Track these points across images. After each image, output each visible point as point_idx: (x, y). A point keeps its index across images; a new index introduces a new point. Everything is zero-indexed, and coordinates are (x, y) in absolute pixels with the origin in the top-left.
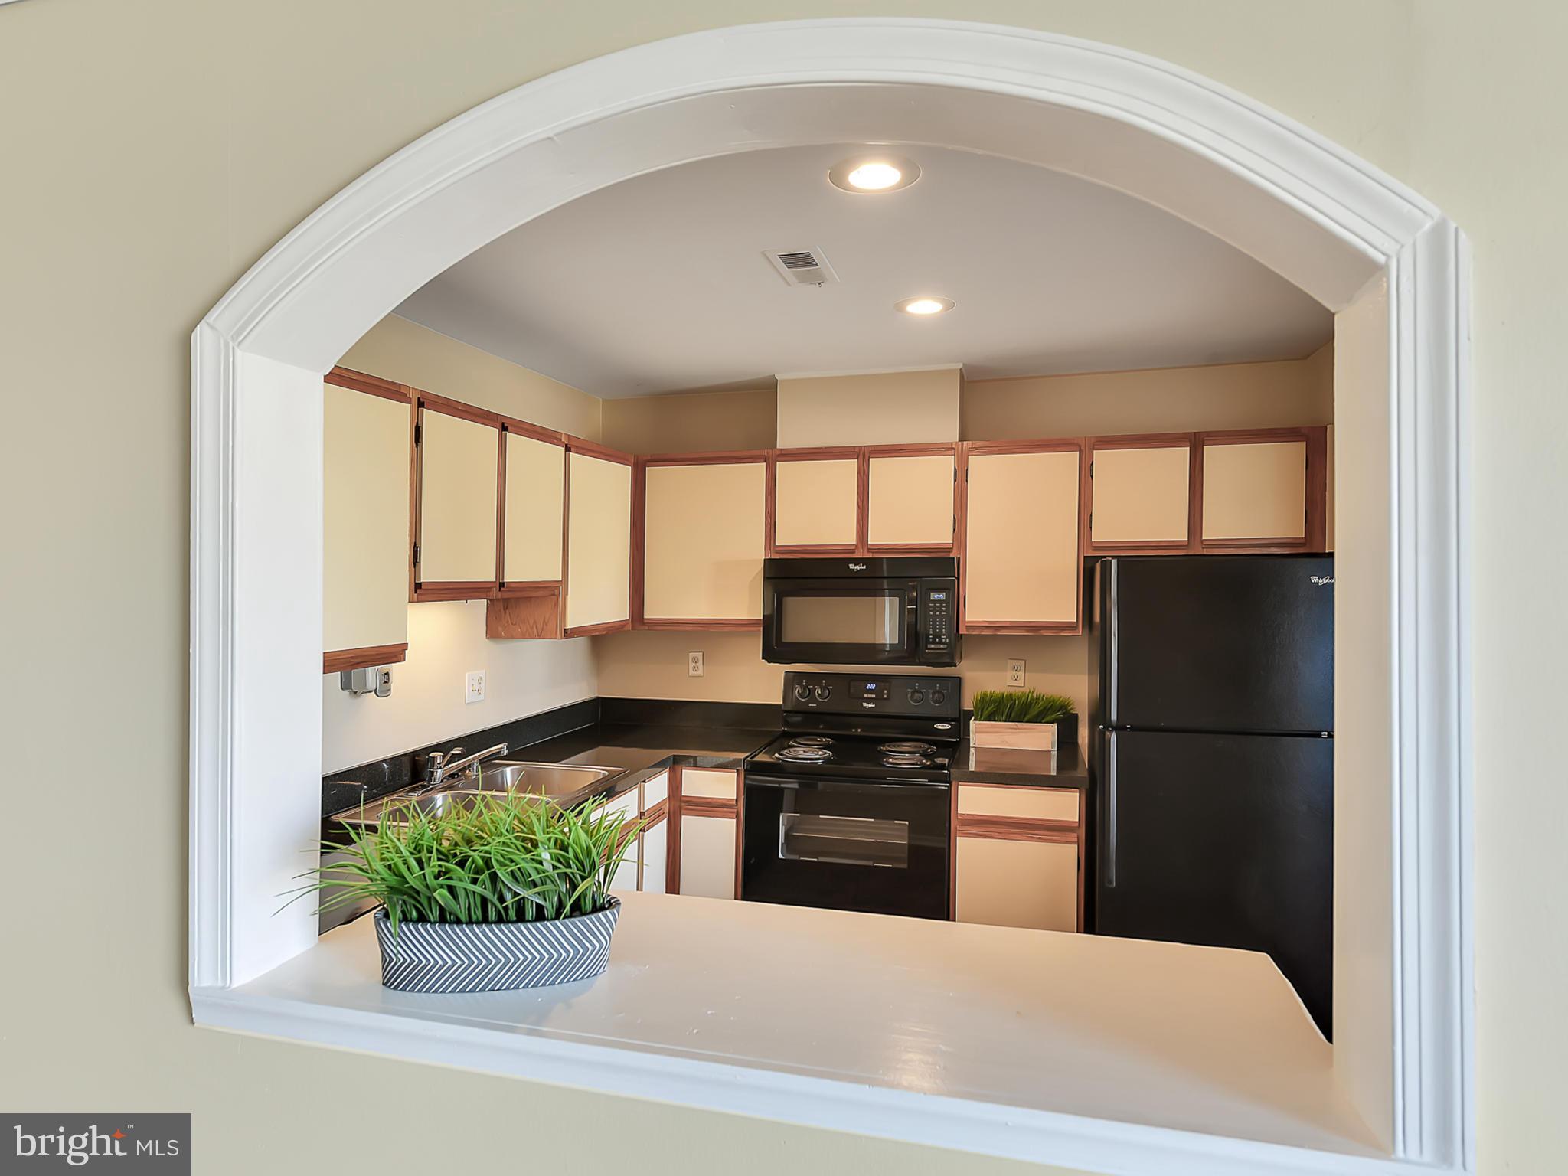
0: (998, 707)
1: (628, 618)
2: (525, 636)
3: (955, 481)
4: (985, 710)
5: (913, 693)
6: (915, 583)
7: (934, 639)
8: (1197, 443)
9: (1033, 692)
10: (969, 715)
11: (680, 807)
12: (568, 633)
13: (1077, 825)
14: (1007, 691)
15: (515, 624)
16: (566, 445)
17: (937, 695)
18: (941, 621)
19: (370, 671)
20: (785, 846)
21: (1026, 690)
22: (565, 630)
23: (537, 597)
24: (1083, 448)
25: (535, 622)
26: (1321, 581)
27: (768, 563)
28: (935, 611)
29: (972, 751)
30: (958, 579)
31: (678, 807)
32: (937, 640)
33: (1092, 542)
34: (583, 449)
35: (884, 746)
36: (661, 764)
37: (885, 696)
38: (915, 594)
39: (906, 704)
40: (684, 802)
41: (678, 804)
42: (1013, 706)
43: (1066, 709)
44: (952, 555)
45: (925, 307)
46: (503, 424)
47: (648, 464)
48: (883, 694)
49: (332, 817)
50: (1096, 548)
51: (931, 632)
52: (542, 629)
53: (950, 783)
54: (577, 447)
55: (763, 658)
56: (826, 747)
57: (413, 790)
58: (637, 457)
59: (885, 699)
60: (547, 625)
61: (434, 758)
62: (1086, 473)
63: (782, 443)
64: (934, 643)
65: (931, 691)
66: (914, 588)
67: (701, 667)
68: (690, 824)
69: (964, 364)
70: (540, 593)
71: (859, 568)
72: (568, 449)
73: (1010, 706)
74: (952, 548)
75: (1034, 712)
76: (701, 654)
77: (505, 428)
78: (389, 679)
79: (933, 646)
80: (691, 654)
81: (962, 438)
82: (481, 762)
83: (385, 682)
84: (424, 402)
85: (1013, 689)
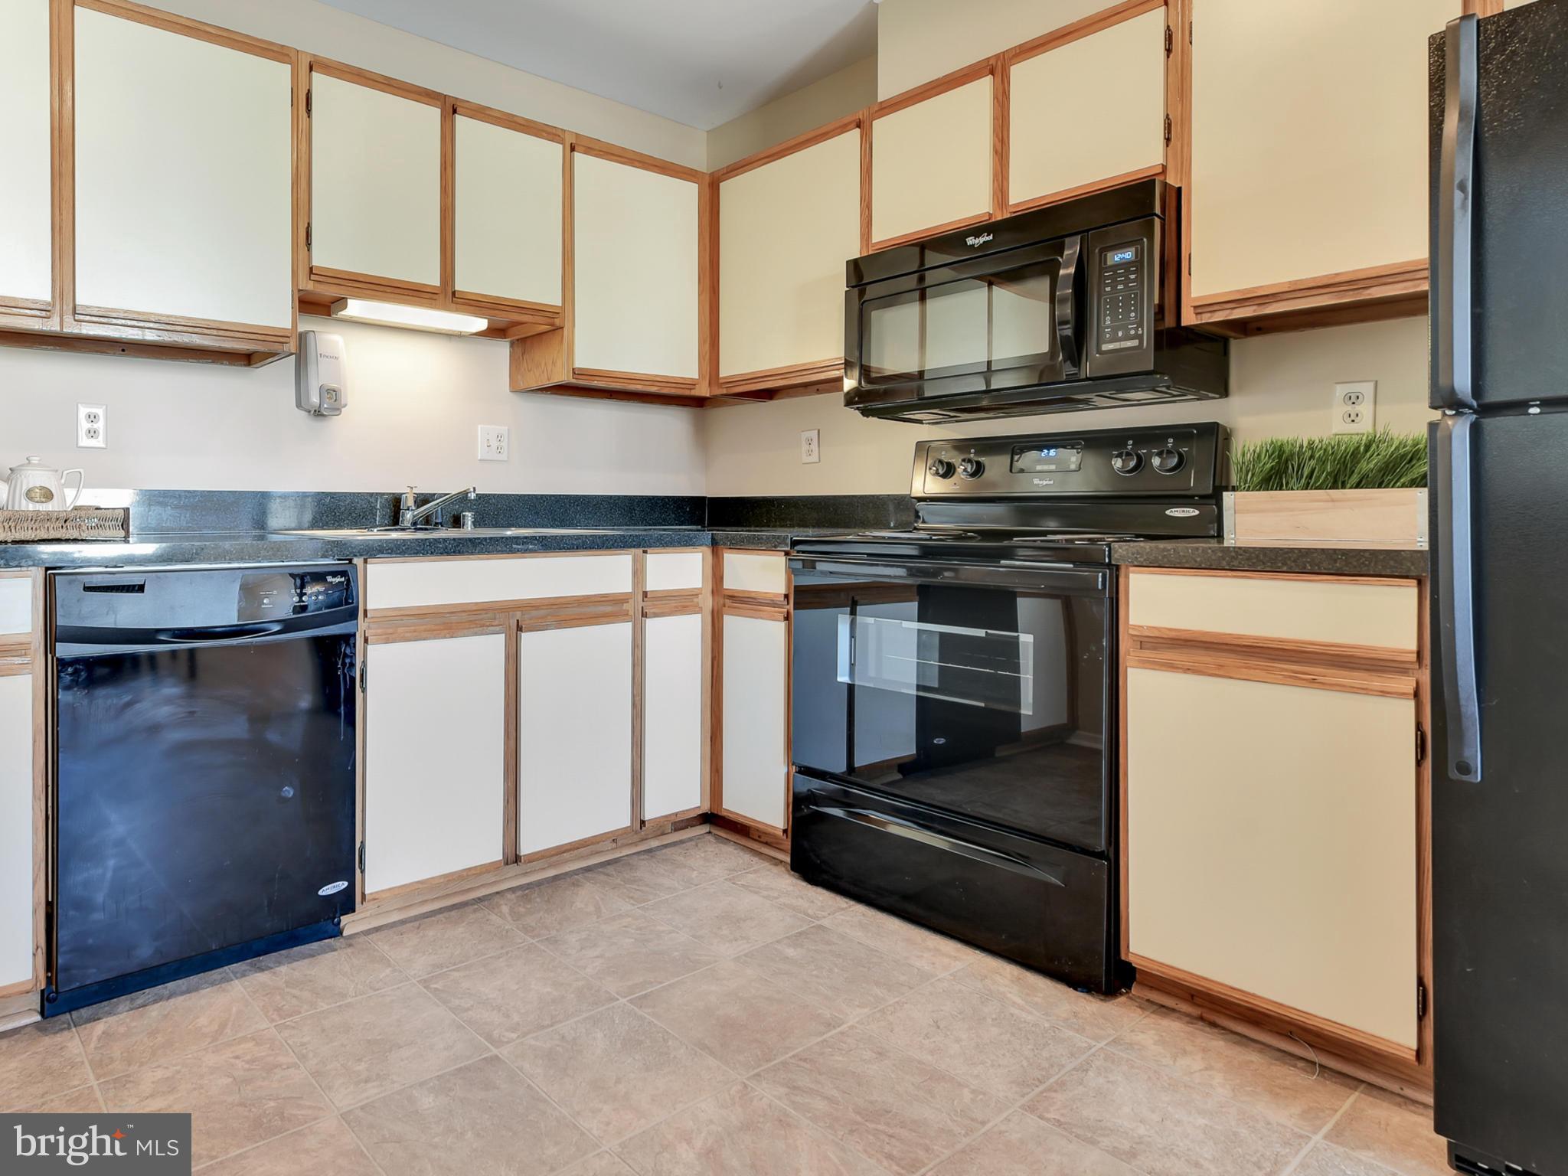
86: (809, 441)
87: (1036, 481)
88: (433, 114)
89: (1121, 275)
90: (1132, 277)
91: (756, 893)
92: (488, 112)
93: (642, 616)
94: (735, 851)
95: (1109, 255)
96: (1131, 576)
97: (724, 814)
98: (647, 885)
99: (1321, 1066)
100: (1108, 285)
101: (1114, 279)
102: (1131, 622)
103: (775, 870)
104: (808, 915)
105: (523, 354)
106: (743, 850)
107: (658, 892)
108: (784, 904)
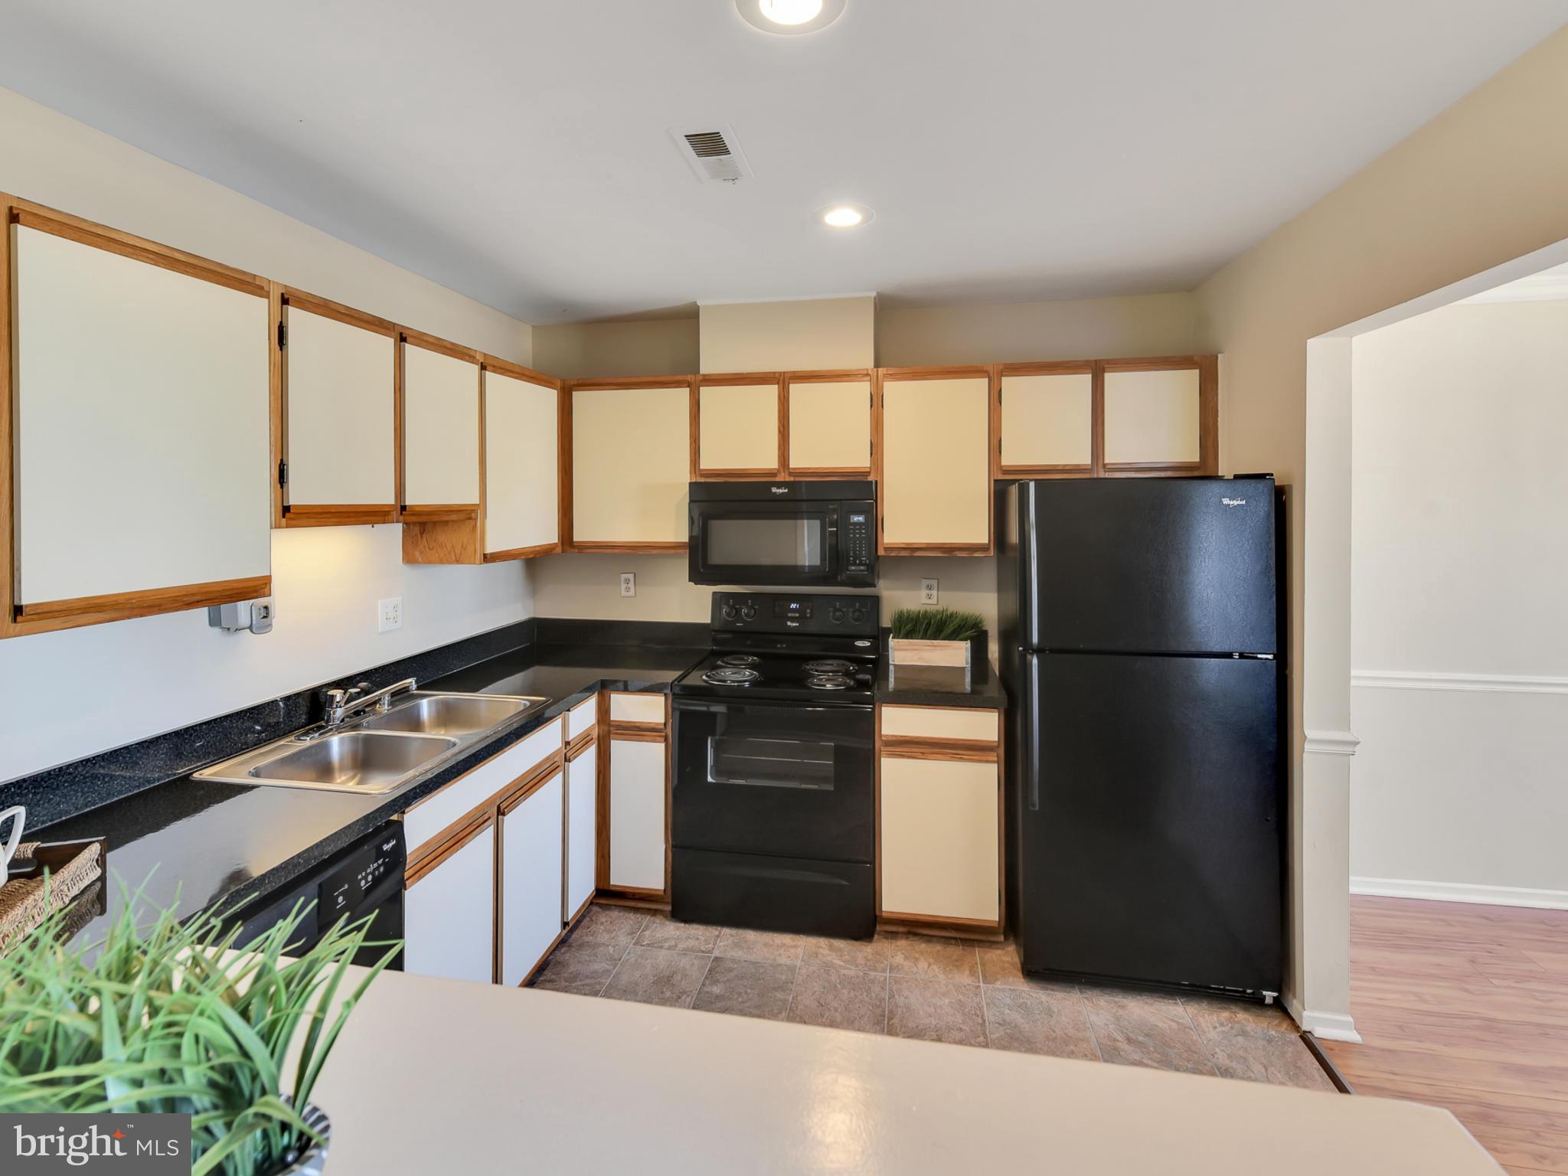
0: (915, 626)
1: (557, 541)
2: (442, 562)
3: (871, 406)
4: (903, 627)
5: (834, 612)
6: (836, 506)
7: (855, 560)
8: (1097, 370)
9: (947, 610)
10: (887, 632)
11: (609, 732)
12: (488, 558)
13: (997, 744)
14: (922, 609)
15: (432, 549)
16: (482, 363)
17: (857, 614)
18: (861, 544)
19: (243, 607)
20: (714, 768)
21: (940, 608)
22: (484, 554)
23: (453, 521)
24: (991, 375)
25: (453, 546)
26: (1232, 503)
27: (693, 486)
28: (855, 534)
29: (891, 668)
30: (876, 501)
31: (607, 731)
32: (858, 562)
33: (1001, 466)
34: (501, 368)
35: (808, 665)
36: (589, 690)
37: (808, 615)
38: (835, 517)
39: (827, 622)
40: (612, 726)
41: (606, 728)
42: (929, 624)
43: (978, 627)
44: (870, 479)
45: (843, 217)
46: (401, 334)
47: (574, 388)
48: (805, 613)
49: (194, 775)
50: (1006, 472)
51: (852, 554)
52: (461, 553)
53: (873, 704)
54: (494, 366)
55: (690, 581)
56: (752, 667)
57: (306, 734)
58: (563, 381)
59: (808, 618)
60: (465, 549)
61: (333, 696)
62: (996, 399)
63: (707, 367)
64: (855, 564)
65: (851, 610)
66: (834, 510)
67: (632, 588)
68: (619, 748)
69: (878, 293)
70: (454, 517)
71: (781, 491)
72: (483, 367)
73: (926, 624)
74: (869, 472)
75: (948, 630)
76: (633, 575)
77: (403, 339)
78: (267, 613)
79: (853, 568)
80: (622, 575)
81: (877, 365)
82: (393, 695)
83: (265, 617)
84: (288, 299)
85: (928, 608)
86: (627, 581)
87: (789, 623)
88: (388, 343)
89: (858, 529)
90: (863, 531)
91: (661, 947)
92: (425, 338)
93: (565, 761)
94: (622, 914)
95: (852, 517)
96: (883, 708)
97: (612, 888)
98: (587, 977)
99: (960, 939)
100: (851, 533)
101: (854, 529)
102: (883, 733)
103: (658, 919)
104: (703, 952)
105: (422, 533)
106: (624, 911)
107: (599, 980)
108: (684, 950)
